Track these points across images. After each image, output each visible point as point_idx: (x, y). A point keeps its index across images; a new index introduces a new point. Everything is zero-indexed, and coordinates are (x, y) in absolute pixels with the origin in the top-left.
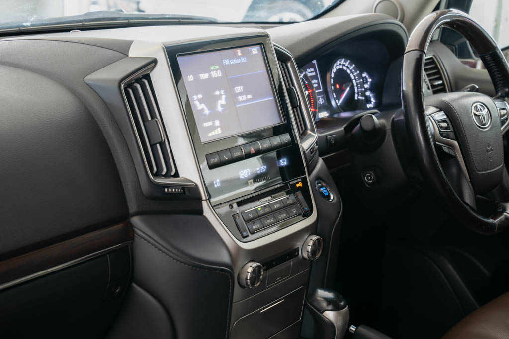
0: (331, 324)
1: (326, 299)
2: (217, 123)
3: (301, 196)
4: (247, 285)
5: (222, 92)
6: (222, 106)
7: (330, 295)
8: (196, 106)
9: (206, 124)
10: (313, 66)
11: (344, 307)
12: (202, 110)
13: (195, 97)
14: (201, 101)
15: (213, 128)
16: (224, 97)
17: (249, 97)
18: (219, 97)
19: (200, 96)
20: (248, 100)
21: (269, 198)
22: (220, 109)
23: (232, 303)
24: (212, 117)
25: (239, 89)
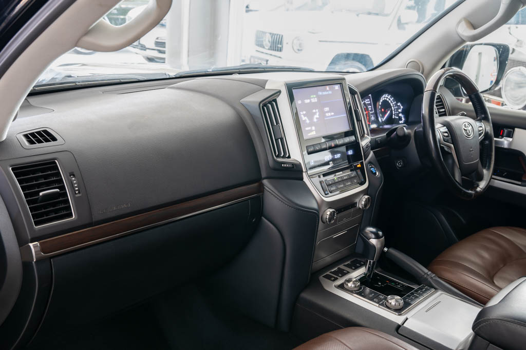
0: (374, 246)
1: (372, 232)
2: (313, 128)
3: (359, 173)
4: (326, 221)
5: (317, 110)
6: (317, 118)
7: (374, 230)
8: (302, 118)
9: (307, 129)
10: (369, 98)
11: (382, 237)
12: (305, 120)
13: (302, 113)
14: (305, 115)
15: (311, 131)
16: (318, 113)
17: (333, 114)
18: (315, 113)
19: (304, 112)
20: (332, 116)
21: (341, 173)
22: (315, 120)
23: (317, 231)
24: (311, 125)
25: (327, 109)
